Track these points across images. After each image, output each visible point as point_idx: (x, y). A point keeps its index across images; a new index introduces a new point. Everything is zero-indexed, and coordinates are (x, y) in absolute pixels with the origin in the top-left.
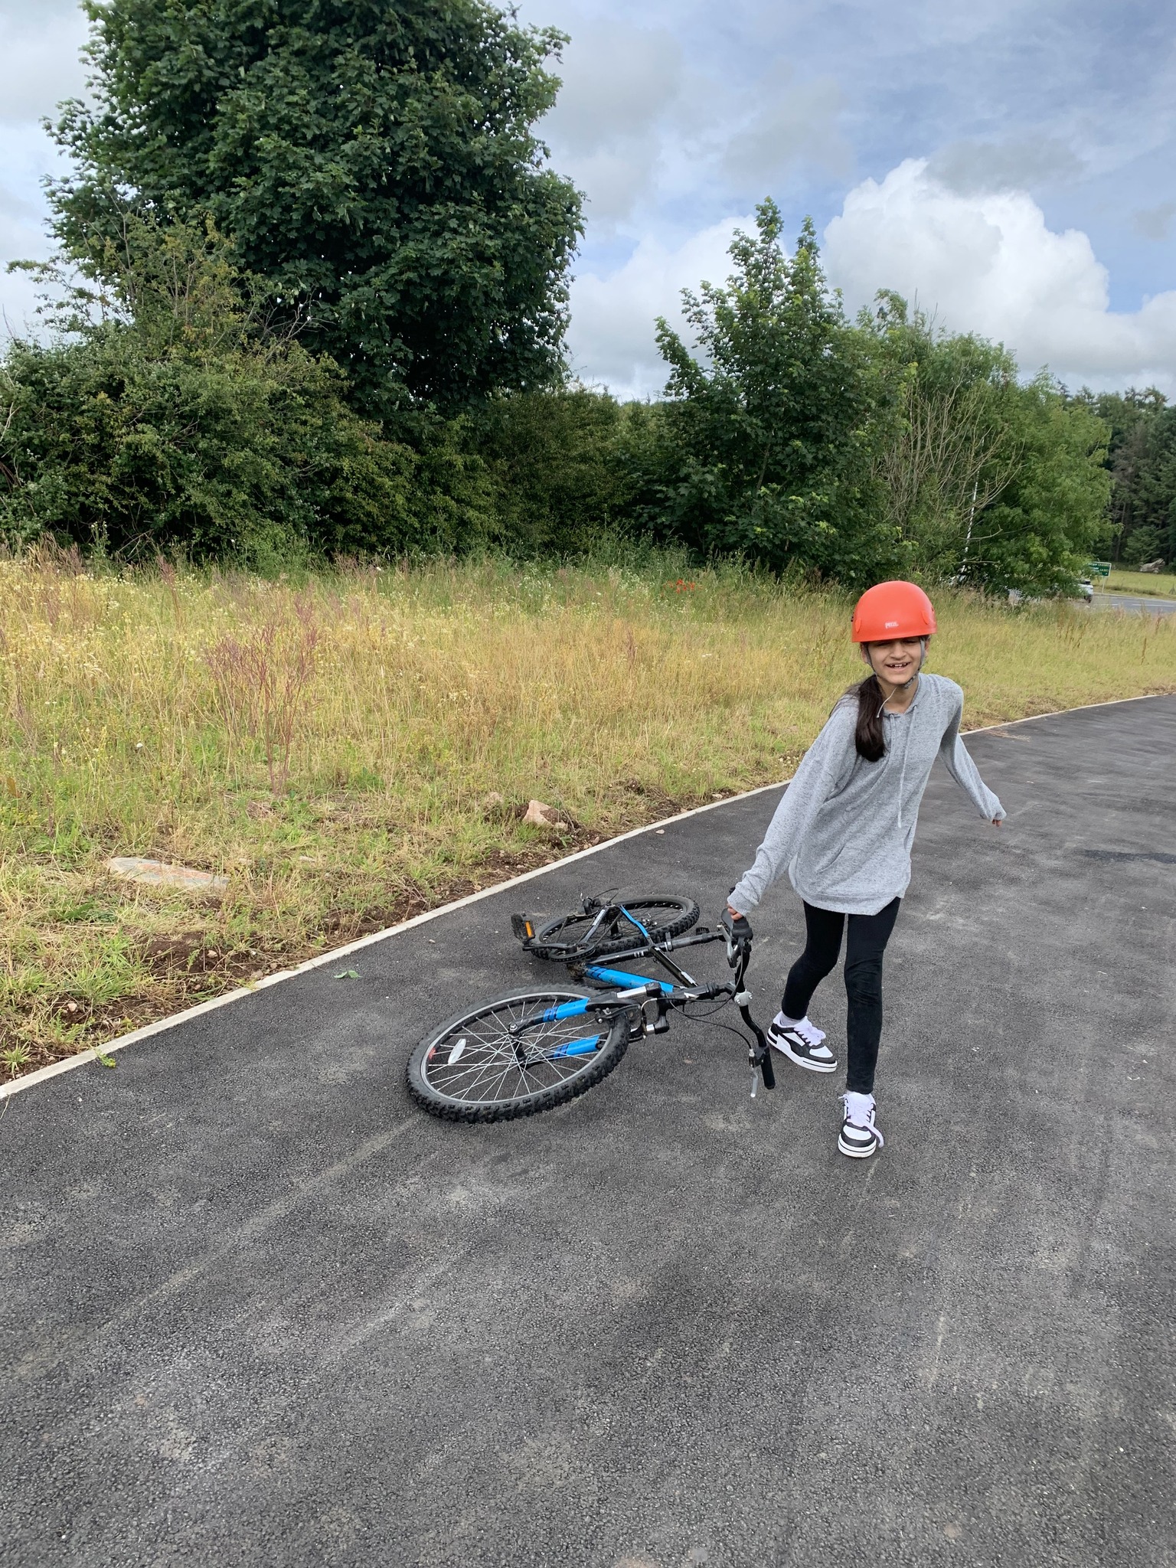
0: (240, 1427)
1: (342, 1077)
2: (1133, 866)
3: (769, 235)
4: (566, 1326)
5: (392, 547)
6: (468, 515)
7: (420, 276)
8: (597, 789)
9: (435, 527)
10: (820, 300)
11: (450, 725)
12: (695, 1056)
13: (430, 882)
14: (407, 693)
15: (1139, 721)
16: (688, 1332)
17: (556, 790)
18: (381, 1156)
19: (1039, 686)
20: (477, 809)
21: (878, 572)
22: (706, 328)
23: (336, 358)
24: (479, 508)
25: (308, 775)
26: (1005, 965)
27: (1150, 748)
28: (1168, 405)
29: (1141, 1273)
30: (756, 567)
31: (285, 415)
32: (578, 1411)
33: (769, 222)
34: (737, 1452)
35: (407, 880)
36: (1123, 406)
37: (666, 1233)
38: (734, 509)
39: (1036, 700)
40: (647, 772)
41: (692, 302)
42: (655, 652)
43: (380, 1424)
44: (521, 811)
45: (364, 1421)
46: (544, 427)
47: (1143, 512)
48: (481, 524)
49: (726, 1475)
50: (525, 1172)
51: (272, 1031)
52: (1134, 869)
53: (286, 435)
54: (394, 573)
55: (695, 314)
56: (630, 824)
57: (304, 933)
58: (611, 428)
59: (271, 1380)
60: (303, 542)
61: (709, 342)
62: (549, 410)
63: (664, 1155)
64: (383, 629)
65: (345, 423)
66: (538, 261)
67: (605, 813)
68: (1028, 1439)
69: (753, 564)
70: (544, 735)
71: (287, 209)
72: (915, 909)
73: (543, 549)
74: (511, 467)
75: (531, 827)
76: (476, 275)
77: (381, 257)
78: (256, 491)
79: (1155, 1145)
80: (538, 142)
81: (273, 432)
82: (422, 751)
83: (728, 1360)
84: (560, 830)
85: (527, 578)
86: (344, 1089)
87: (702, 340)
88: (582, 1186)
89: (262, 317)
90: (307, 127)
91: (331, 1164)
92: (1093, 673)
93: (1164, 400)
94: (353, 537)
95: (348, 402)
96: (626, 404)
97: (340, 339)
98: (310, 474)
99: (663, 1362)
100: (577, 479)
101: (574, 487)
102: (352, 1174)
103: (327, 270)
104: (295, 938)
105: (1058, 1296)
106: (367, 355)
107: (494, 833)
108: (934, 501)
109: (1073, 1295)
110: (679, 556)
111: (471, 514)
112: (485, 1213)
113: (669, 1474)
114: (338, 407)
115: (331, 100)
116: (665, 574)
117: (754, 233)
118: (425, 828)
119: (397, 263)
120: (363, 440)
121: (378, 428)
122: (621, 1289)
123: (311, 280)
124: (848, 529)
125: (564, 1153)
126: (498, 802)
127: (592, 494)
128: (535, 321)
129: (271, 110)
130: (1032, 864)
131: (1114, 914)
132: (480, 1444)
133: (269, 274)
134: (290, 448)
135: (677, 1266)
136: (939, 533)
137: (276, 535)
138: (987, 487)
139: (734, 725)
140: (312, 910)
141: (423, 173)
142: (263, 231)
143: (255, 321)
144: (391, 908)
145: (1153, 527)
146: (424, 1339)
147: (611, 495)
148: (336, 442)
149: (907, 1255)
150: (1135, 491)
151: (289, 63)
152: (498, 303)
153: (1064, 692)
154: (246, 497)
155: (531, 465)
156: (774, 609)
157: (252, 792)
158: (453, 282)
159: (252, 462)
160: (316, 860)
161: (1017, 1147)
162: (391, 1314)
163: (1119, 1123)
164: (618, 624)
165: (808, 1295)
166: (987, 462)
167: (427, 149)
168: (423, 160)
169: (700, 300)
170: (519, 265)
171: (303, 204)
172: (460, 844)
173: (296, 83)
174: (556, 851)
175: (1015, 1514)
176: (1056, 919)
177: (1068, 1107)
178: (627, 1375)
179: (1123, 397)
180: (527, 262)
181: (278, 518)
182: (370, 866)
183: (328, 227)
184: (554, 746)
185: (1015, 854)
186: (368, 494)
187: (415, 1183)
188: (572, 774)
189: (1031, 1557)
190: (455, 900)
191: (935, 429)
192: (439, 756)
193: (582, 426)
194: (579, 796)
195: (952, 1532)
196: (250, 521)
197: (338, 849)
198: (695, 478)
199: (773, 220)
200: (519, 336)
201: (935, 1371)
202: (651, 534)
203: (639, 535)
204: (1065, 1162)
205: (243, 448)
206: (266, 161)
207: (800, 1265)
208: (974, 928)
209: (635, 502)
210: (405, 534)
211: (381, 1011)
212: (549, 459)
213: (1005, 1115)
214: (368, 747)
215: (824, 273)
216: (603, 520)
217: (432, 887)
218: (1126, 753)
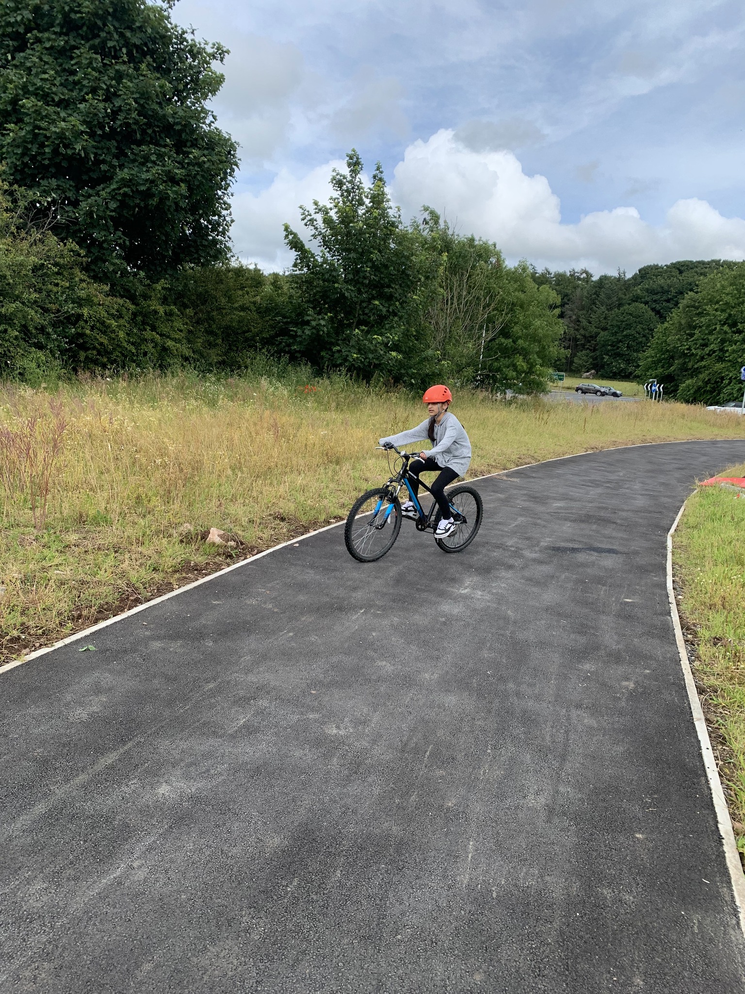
0: (13, 958)
1: (85, 716)
2: (580, 555)
3: (354, 172)
4: (235, 869)
5: (118, 365)
6: (168, 344)
7: (132, 191)
8: (255, 519)
9: (146, 352)
10: (387, 213)
11: (156, 480)
12: (318, 688)
13: (143, 585)
14: (127, 461)
15: (583, 468)
16: (314, 866)
17: (229, 520)
18: (112, 767)
19: (524, 448)
20: (175, 535)
21: (427, 380)
22: (316, 229)
23: (77, 243)
24: (175, 340)
25: (60, 516)
26: (506, 619)
27: (590, 484)
28: (594, 279)
29: (588, 804)
30: (353, 377)
31: (44, 279)
32: (243, 925)
33: (355, 164)
34: (346, 941)
35: (127, 584)
36: (569, 279)
37: (299, 803)
38: (340, 342)
39: (522, 457)
40: (287, 507)
41: (307, 213)
42: (291, 431)
43: (111, 947)
44: (205, 536)
45: (99, 947)
46: (217, 288)
47: (582, 342)
48: (177, 350)
49: (338, 956)
50: (208, 770)
51: (36, 689)
52: (581, 557)
53: (44, 293)
54: (118, 382)
55: (310, 220)
56: (277, 541)
57: (57, 622)
58: (260, 290)
59: (35, 925)
60: (58, 362)
61: (319, 238)
62: (219, 277)
63: (298, 753)
64: (111, 419)
65: (84, 285)
66: (210, 184)
67: (261, 534)
68: (523, 913)
69: (351, 376)
70: (220, 485)
71: (42, 145)
72: (452, 587)
73: (218, 366)
74: (196, 313)
75: (212, 545)
76: (169, 192)
77: (106, 178)
78: (24, 329)
79: (596, 726)
80: (209, 111)
81: (35, 291)
82: (138, 498)
83: (340, 882)
84: (231, 547)
85: (208, 384)
86: (86, 725)
87: (315, 237)
88: (245, 777)
89: (26, 215)
90: (55, 94)
91: (77, 775)
92: (556, 439)
93: (591, 276)
94: (91, 359)
95: (86, 272)
96: (270, 275)
97: (80, 231)
98: (62, 318)
99: (299, 886)
100: (239, 322)
101: (237, 327)
102: (92, 781)
103: (70, 186)
104: (52, 626)
105: (540, 823)
106: (99, 241)
107: (187, 550)
108: (460, 336)
109: (549, 821)
110: (305, 370)
111: (170, 343)
112: (182, 800)
113: (302, 960)
114: (79, 275)
115: (71, 79)
116: (297, 382)
117: (346, 171)
118: (140, 549)
119: (117, 182)
120: (96, 296)
121: (107, 288)
122: (271, 842)
123: (59, 192)
124: (408, 353)
125: (234, 756)
126: (189, 530)
127: (249, 331)
128: (209, 222)
129: (30, 83)
130: (522, 556)
131: (569, 585)
132: (179, 954)
133: (30, 187)
134: (47, 301)
135: (307, 824)
136: (463, 356)
137: (39, 357)
138: (490, 328)
139: (342, 477)
140: (64, 606)
141: (134, 127)
142: (26, 159)
143: (21, 218)
144: (117, 603)
145: (588, 351)
146: (141, 887)
147: (261, 332)
148: (79, 297)
149: (450, 804)
150: (577, 330)
151: (42, 53)
152: (184, 209)
153: (539, 451)
154: (17, 333)
155: (209, 312)
156: (365, 403)
157: (21, 530)
158: (153, 195)
159: (21, 311)
160: (66, 573)
161: (515, 732)
162: (118, 873)
163: (574, 713)
164: (267, 413)
165: (389, 835)
166: (490, 313)
167: (136, 112)
168: (134, 119)
169: (312, 212)
170: (198, 186)
171: (53, 142)
172: (164, 559)
173: (46, 67)
174: (228, 560)
175: (516, 961)
176: (535, 589)
177: (545, 705)
178: (275, 897)
179: (568, 274)
180: (203, 185)
181: (40, 347)
182: (102, 576)
183: (71, 158)
184: (226, 493)
185: (511, 550)
186: (101, 331)
187: (134, 784)
188: (237, 510)
189: (526, 987)
190: (161, 596)
191: (459, 293)
192: (149, 501)
193: (242, 288)
194: (243, 523)
195: (478, 977)
196: (20, 349)
197: (80, 565)
198: (314, 323)
199: (357, 163)
200: (200, 230)
201: (467, 876)
202: (287, 356)
203: (280, 357)
204: (543, 739)
205: (15, 301)
206: (28, 115)
207: (384, 817)
208: (488, 597)
209: (277, 335)
210: (126, 357)
211: (110, 671)
212: (220, 308)
213: (508, 712)
214: (101, 497)
215: (389, 197)
216: (256, 347)
217: (145, 588)
218: (576, 487)
